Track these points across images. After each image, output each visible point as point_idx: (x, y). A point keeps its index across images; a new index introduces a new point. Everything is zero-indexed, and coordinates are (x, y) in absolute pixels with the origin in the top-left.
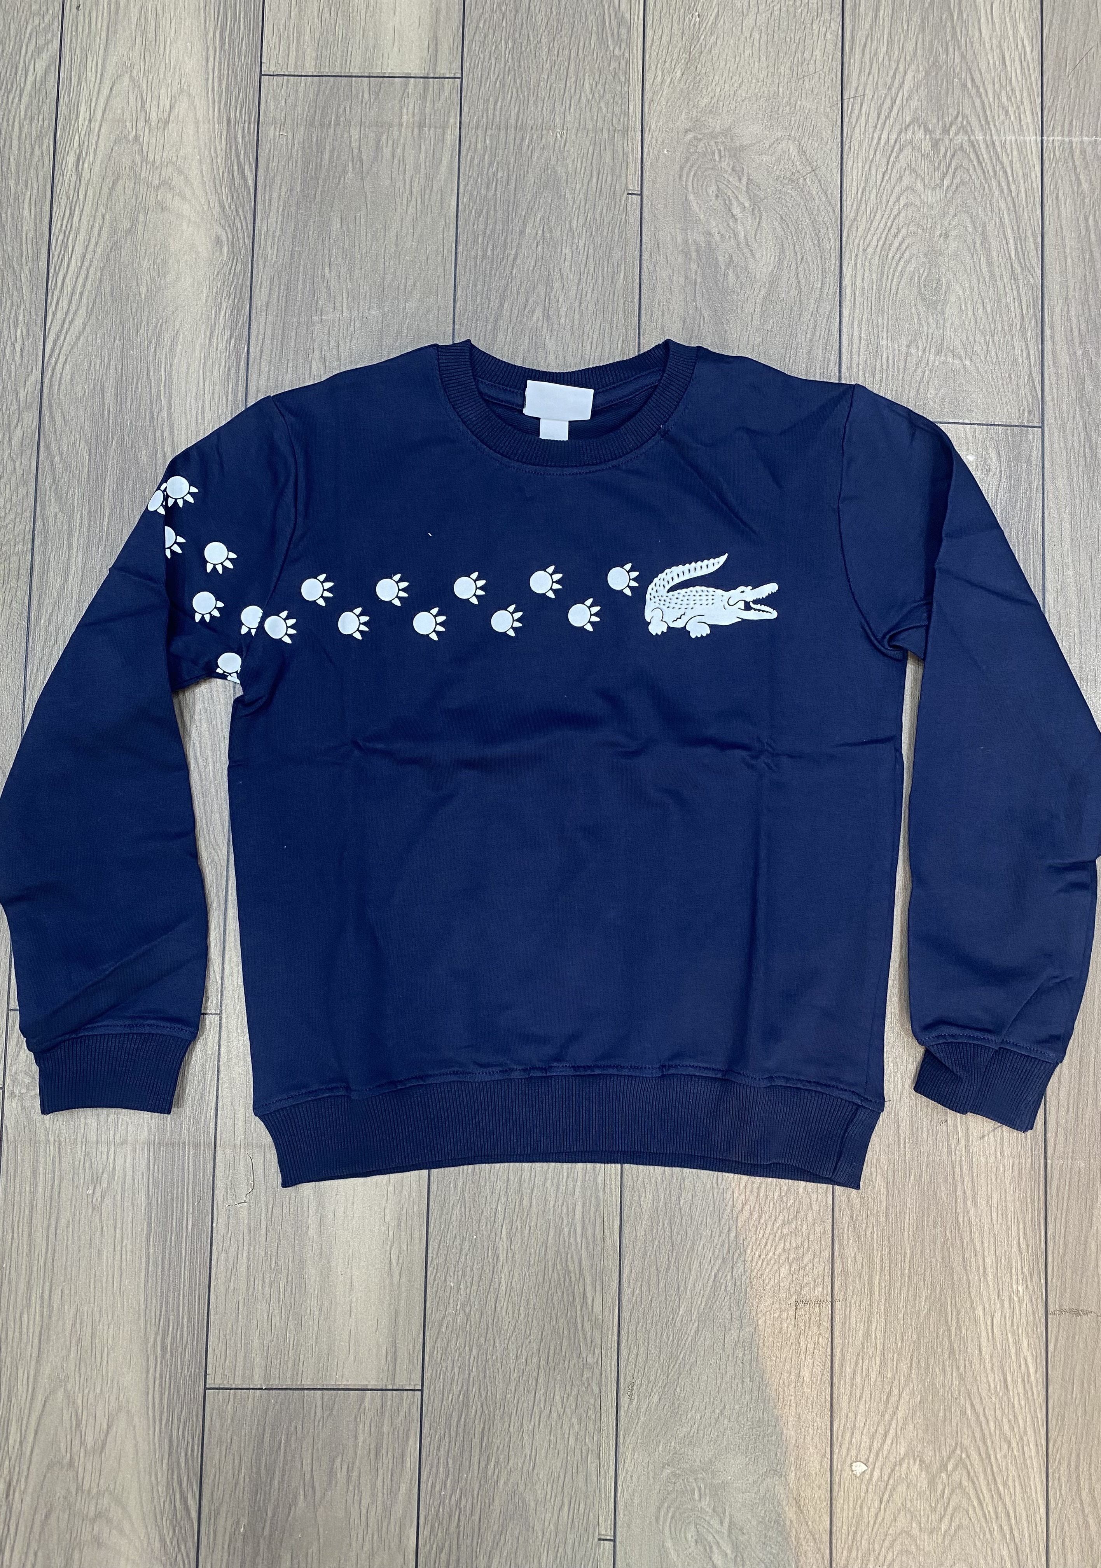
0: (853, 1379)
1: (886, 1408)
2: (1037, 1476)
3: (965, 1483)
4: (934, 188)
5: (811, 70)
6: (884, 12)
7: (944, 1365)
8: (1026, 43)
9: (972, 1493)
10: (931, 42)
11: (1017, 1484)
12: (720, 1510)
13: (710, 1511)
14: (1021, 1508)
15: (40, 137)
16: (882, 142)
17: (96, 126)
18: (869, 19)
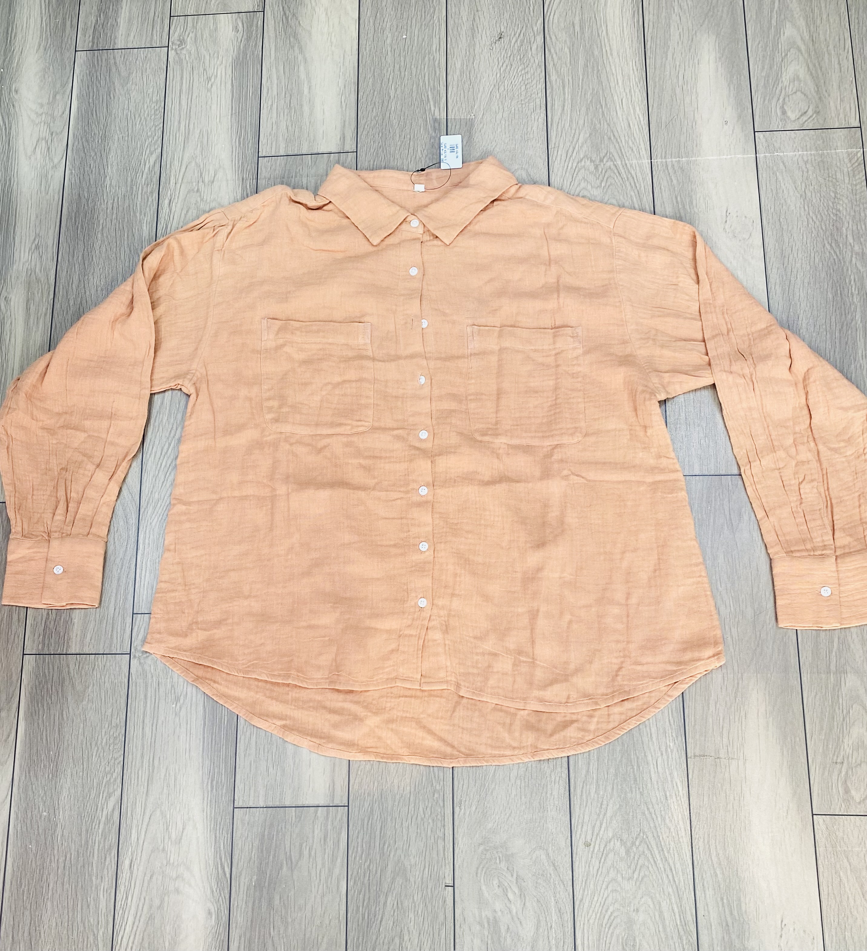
0: (582, 795)
1: (600, 812)
2: (686, 847)
3: (646, 852)
4: (597, 188)
5: (532, 136)
6: (568, 107)
7: (631, 787)
8: (641, 116)
9: (650, 856)
10: (592, 120)
11: (675, 852)
12: (511, 869)
13: (506, 869)
14: (678, 865)
15: (152, 192)
16: (569, 168)
17: (178, 186)
18: (560, 111)
